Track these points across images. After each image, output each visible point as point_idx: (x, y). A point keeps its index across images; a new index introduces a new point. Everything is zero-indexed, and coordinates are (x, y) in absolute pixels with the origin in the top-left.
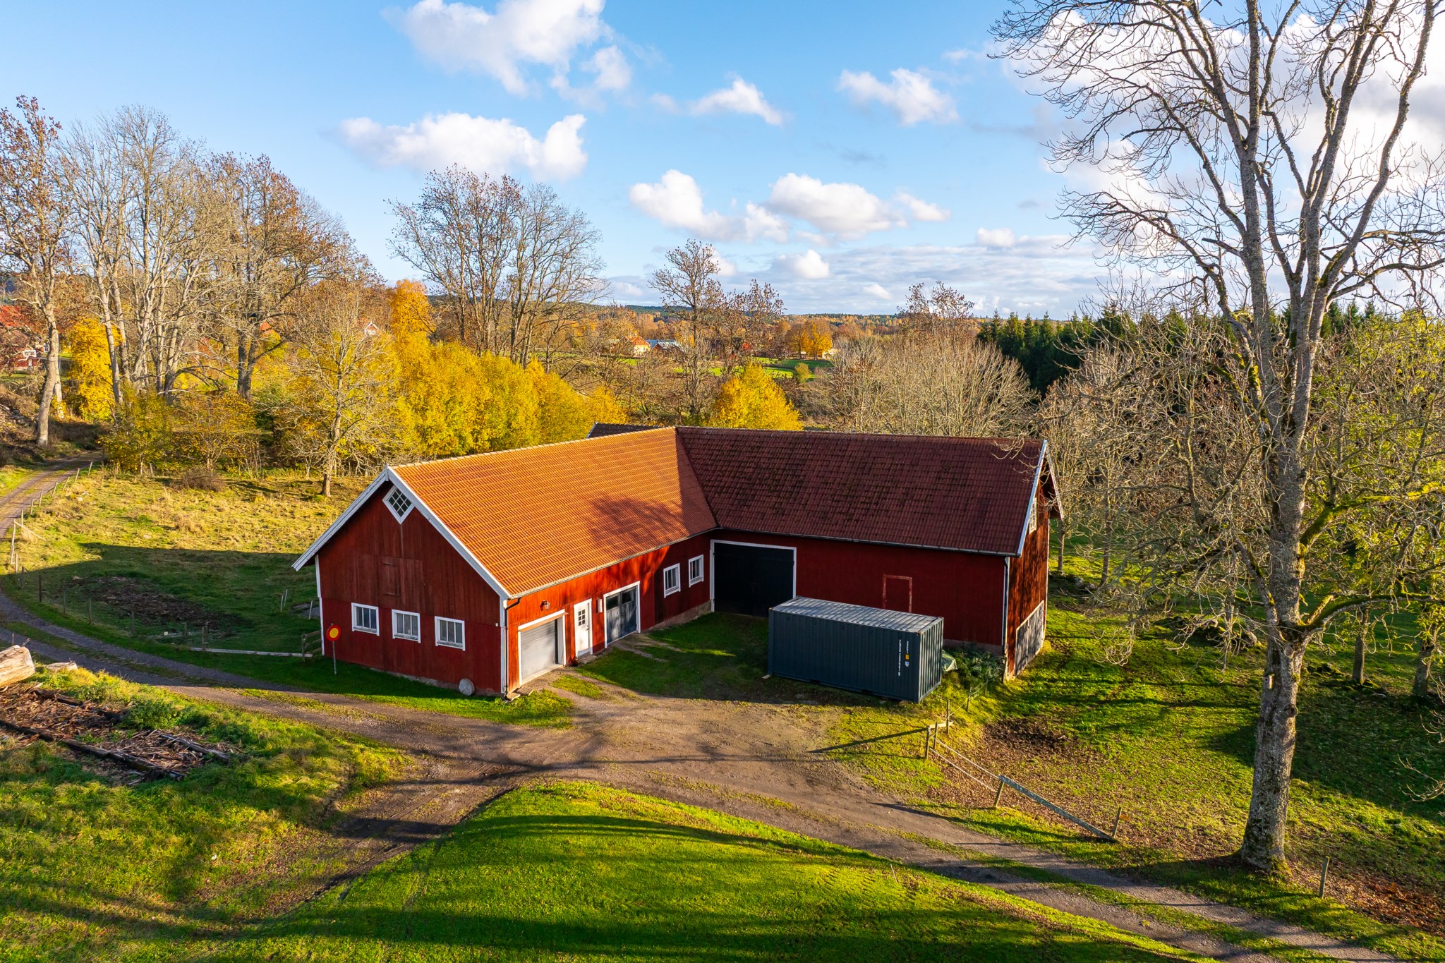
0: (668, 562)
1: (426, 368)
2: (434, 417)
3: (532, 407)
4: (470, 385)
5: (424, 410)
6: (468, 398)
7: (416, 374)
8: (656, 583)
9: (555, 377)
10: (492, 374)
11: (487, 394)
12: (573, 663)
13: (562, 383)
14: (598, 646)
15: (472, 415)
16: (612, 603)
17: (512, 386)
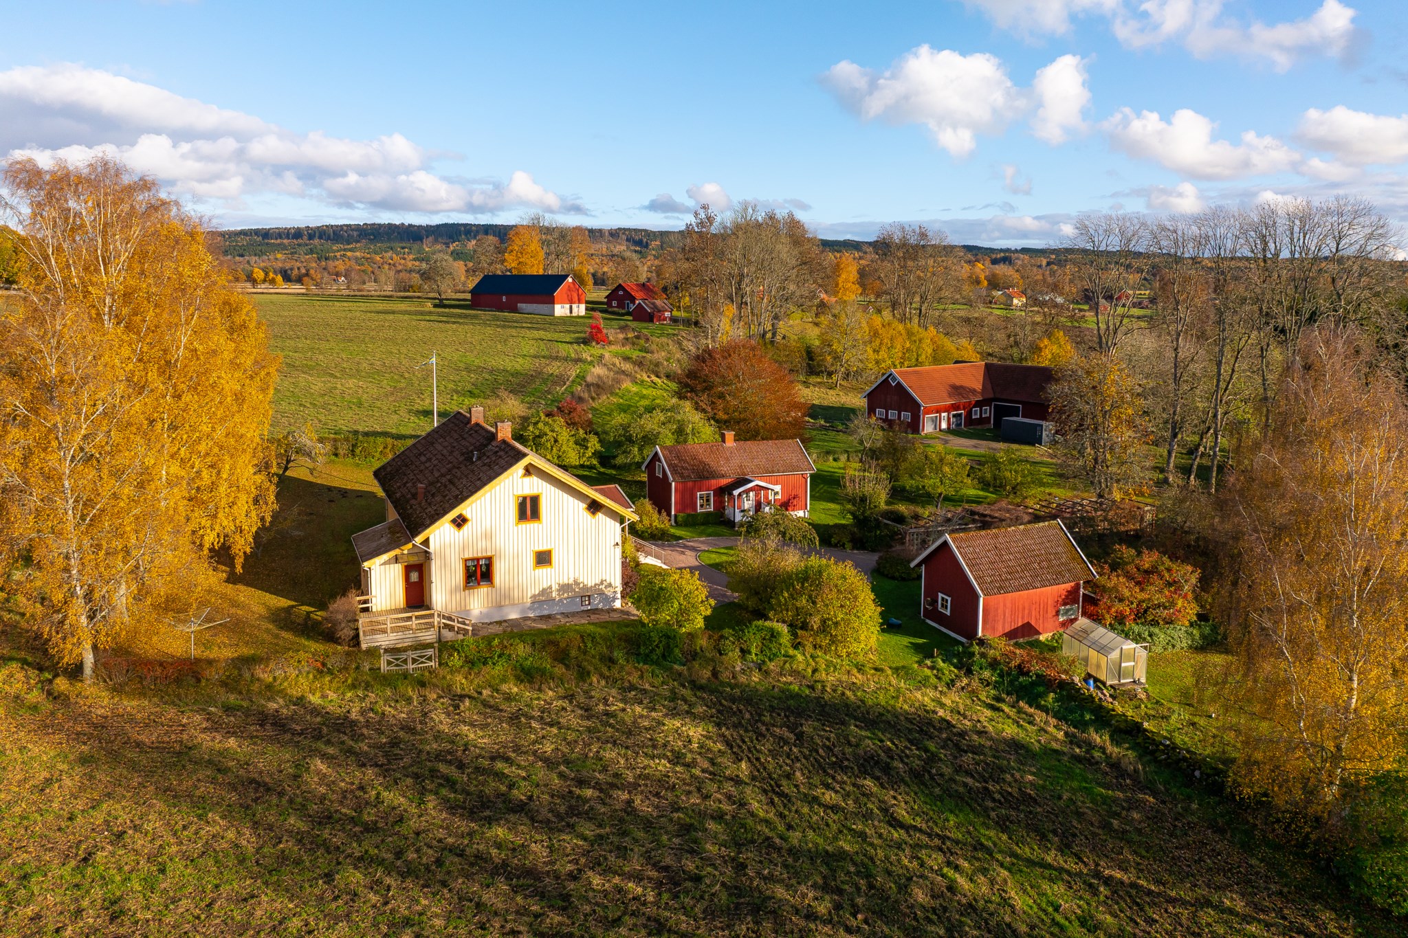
0: (974, 407)
1: (880, 332)
2: (883, 354)
3: (930, 351)
4: (901, 340)
5: (878, 352)
6: (899, 346)
7: (876, 334)
8: (969, 414)
9: (942, 336)
10: (910, 334)
11: (908, 345)
12: (940, 430)
13: (945, 340)
14: (949, 428)
15: (900, 354)
16: (954, 416)
17: (920, 341)
